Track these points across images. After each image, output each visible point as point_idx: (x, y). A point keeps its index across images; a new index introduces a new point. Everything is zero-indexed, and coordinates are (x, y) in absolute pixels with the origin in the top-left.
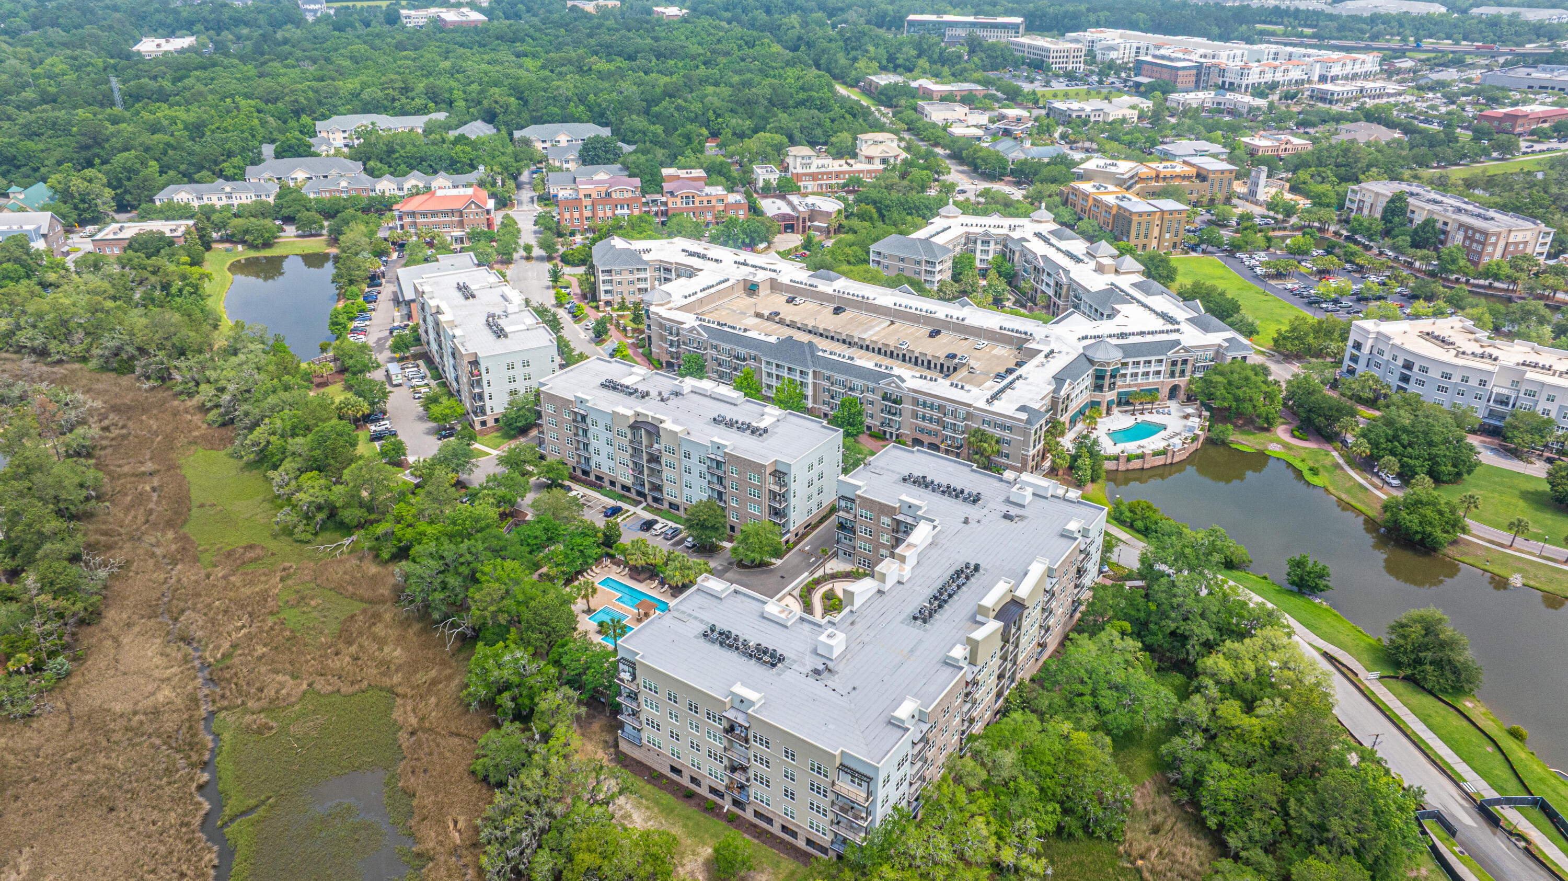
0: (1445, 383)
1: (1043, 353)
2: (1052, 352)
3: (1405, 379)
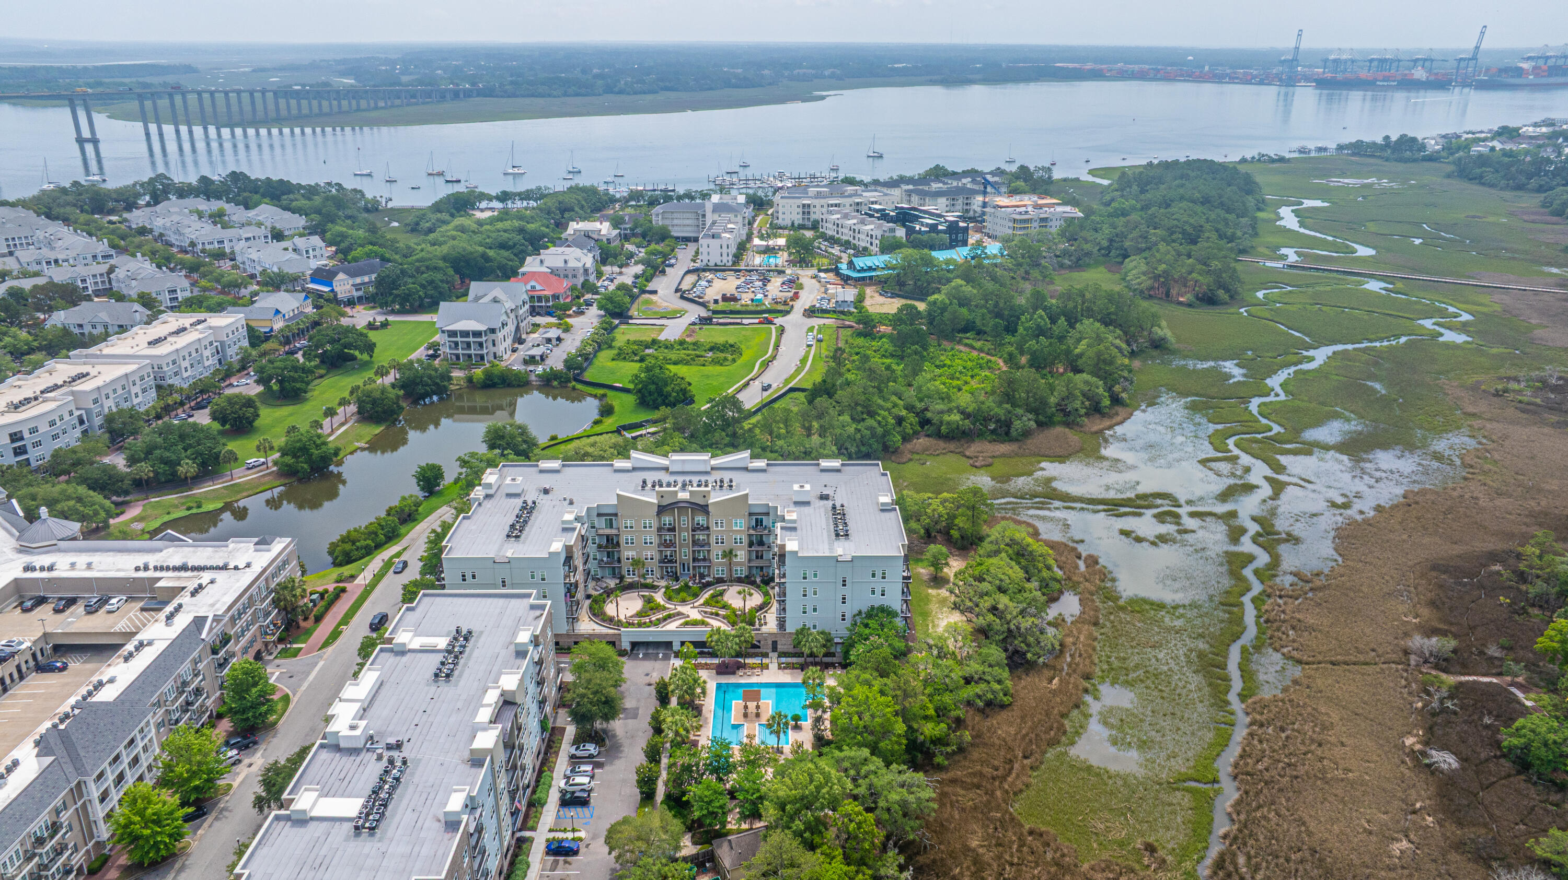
0: (55, 430)
1: (29, 575)
2: (27, 568)
3: (19, 451)
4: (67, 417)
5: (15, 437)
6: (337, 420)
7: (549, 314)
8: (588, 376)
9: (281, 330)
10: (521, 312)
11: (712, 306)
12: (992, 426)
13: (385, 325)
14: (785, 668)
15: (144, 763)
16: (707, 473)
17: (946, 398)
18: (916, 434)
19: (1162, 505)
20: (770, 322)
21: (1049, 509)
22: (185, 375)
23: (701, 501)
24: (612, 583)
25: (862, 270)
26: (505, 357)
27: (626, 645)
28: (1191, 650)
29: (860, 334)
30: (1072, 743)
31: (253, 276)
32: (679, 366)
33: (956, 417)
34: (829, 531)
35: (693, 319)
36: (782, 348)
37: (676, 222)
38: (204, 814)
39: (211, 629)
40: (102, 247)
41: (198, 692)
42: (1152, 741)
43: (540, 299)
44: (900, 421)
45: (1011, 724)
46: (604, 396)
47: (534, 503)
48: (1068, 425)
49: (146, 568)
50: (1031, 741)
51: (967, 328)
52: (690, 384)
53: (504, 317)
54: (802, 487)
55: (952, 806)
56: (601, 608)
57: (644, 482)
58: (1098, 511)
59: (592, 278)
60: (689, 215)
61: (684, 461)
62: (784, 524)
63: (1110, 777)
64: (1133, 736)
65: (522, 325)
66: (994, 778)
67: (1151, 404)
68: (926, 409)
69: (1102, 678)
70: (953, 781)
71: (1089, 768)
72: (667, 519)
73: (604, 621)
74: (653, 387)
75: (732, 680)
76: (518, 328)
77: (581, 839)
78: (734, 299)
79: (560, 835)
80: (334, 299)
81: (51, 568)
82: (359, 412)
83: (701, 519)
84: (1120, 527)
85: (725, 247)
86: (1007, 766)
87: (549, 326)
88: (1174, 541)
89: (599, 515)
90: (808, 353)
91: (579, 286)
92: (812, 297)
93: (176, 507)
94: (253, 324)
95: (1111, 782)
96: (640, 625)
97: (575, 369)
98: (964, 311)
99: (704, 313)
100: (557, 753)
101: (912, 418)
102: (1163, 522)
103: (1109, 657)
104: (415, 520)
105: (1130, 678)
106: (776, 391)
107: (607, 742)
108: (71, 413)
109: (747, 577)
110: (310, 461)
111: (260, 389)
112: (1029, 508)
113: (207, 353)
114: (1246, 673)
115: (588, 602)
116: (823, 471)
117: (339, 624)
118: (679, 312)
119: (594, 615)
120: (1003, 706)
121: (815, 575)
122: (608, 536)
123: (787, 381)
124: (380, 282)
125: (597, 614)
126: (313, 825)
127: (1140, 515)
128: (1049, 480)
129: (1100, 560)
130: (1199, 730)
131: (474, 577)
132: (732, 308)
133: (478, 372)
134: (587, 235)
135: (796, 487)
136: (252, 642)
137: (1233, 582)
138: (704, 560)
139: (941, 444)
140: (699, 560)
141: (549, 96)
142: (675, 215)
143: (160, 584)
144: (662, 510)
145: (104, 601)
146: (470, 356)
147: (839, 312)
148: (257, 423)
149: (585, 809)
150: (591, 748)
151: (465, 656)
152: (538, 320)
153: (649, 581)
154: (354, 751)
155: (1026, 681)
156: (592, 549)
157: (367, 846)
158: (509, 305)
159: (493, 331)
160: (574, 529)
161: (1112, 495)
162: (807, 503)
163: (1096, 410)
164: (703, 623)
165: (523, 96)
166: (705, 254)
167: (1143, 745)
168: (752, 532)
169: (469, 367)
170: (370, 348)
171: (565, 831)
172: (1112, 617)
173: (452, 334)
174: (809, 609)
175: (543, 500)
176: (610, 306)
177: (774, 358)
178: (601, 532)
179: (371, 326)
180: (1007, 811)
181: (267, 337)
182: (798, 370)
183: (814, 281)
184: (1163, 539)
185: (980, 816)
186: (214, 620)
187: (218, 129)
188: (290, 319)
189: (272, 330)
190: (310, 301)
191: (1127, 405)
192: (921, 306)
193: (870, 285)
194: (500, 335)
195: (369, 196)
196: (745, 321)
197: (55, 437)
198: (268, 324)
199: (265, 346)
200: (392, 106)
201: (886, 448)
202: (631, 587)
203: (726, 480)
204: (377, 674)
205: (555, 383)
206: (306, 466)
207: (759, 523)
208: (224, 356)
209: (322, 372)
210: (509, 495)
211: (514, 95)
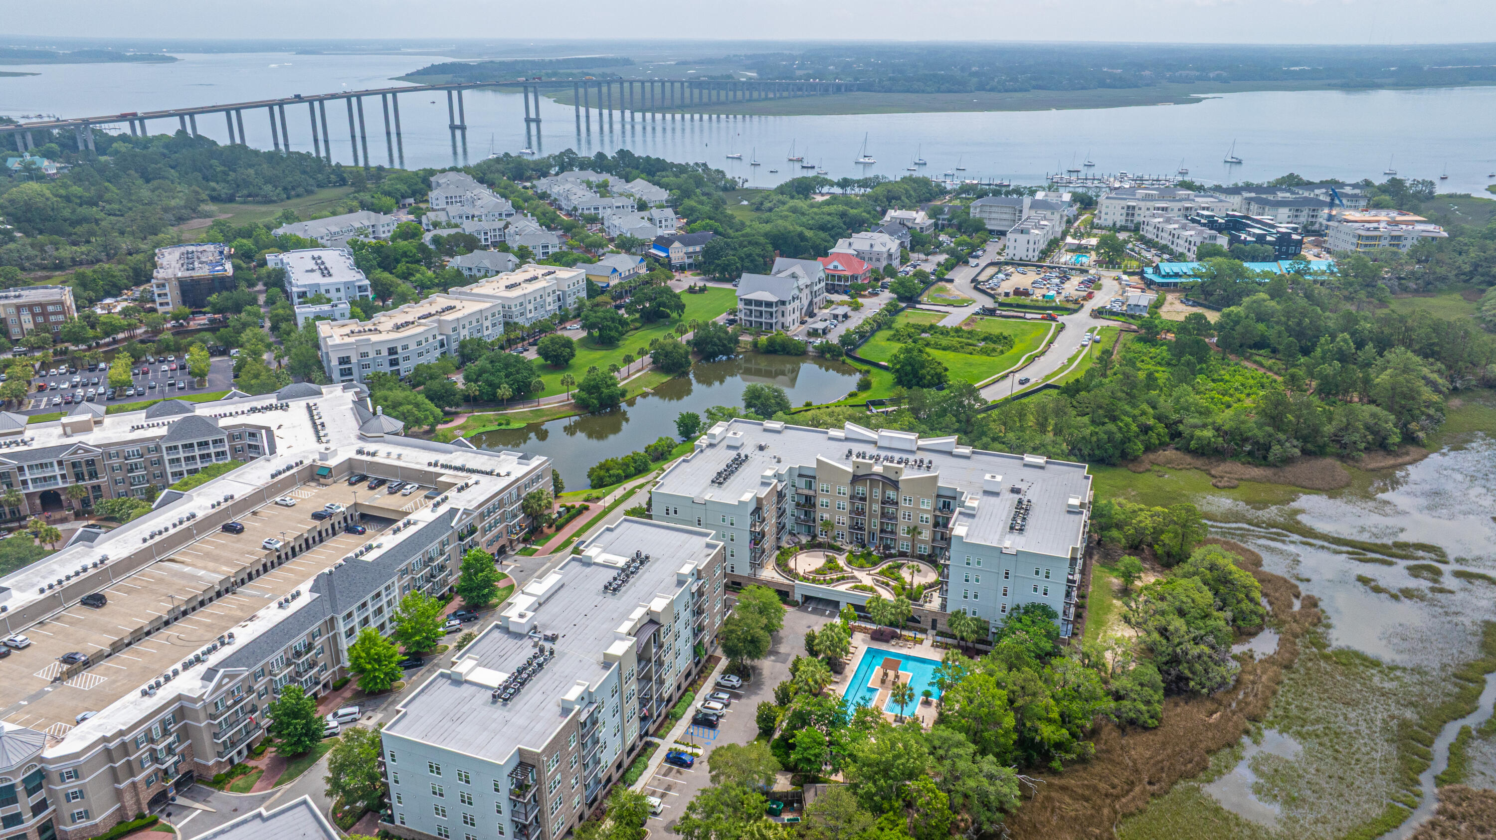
0: (421, 349)
1: (359, 457)
2: (360, 452)
3: (394, 362)
4: (431, 340)
5: (392, 351)
6: (634, 366)
7: (846, 293)
8: (860, 353)
9: (615, 286)
10: (816, 288)
11: (1001, 299)
12: (1248, 448)
13: (703, 290)
14: (937, 646)
15: (386, 615)
16: (912, 452)
17: (1207, 412)
18: (1163, 445)
19: (1423, 558)
20: (1054, 319)
21: (1283, 542)
22: (529, 316)
23: (892, 477)
24: (804, 540)
25: (1168, 275)
26: (792, 328)
27: (798, 597)
28: (1392, 717)
29: (1140, 339)
30: (1209, 782)
31: (612, 240)
32: (947, 352)
33: (1208, 433)
34: (1006, 523)
35: (977, 309)
36: (1055, 345)
37: (993, 216)
38: (421, 665)
39: (460, 520)
40: (507, 206)
41: (442, 568)
42: (1304, 800)
43: (839, 278)
44: (1146, 429)
45: (1148, 747)
46: (868, 372)
47: (746, 457)
48: (1342, 458)
49: (436, 465)
50: (1162, 769)
51: (1261, 344)
52: (946, 370)
53: (796, 292)
54: (993, 477)
55: (1053, 811)
56: (786, 560)
57: (850, 452)
58: (1341, 552)
59: (896, 263)
60: (1007, 210)
61: (892, 437)
62: (962, 510)
63: (1238, 825)
64: (1281, 789)
65: (815, 300)
66: (1106, 795)
67: (1457, 448)
68: (1181, 422)
69: (1272, 723)
70: (1064, 789)
71: (1217, 810)
72: (860, 489)
73: (784, 571)
74: (909, 368)
75: (883, 647)
76: (811, 303)
77: (697, 756)
78: (1026, 293)
79: (682, 748)
80: (668, 265)
81: (374, 454)
82: (654, 362)
83: (891, 494)
84: (1359, 573)
85: (1032, 242)
86: (1126, 787)
87: (842, 304)
88: (1422, 598)
89: (800, 476)
90: (1080, 352)
91: (881, 270)
92: (1107, 298)
93: (491, 421)
94: (593, 279)
95: (1237, 829)
96: (814, 581)
97: (849, 344)
98: (1261, 327)
99: (989, 303)
100: (706, 678)
101: (1161, 428)
102: (1416, 576)
103: (1289, 704)
104: (666, 459)
105: (1304, 730)
106: (1032, 385)
107: (752, 678)
108: (434, 337)
109: (929, 556)
110: (600, 398)
111: (584, 334)
112: (1260, 537)
113: (549, 299)
114: (1457, 754)
115: (778, 552)
116: (1025, 465)
117: (574, 536)
118: (964, 301)
119: (778, 565)
120: (1145, 728)
121: (979, 563)
122: (806, 496)
123: (1048, 377)
124: (706, 253)
125: (782, 566)
126: (466, 686)
127: (1390, 564)
128: (1297, 512)
129: (1320, 604)
130: (1366, 802)
131: (676, 512)
132: (1020, 302)
133: (763, 339)
134: (902, 223)
135: (988, 477)
136: (498, 537)
137: (1482, 655)
138: (892, 532)
139: (1188, 459)
140: (886, 532)
141: (923, 92)
142: (993, 209)
143: (441, 479)
144: (856, 479)
145: (401, 486)
146: (761, 323)
147: (1129, 315)
148: (571, 362)
149: (712, 732)
150: (735, 680)
151: (636, 576)
152: (835, 297)
153: (839, 544)
154: (519, 636)
155: (1183, 709)
156: (789, 505)
157: (498, 712)
158: (803, 281)
159: (783, 303)
160: (769, 484)
161: (1365, 538)
162: (996, 494)
163: (1381, 445)
164: (872, 590)
165: (899, 92)
166: (1011, 247)
167: (1291, 801)
168: (938, 513)
169: (758, 334)
170: (681, 307)
171: (687, 745)
172: (1310, 664)
173: (748, 302)
174: (971, 595)
175: (757, 458)
176: (901, 290)
177: (1043, 353)
178: (800, 491)
179: (691, 290)
180: (1107, 830)
181: (603, 291)
182: (1062, 369)
183: (1116, 282)
184: (1408, 593)
185: (1077, 827)
186: (464, 513)
187: (632, 113)
188: (626, 277)
189: (608, 285)
190: (645, 263)
191: (1424, 446)
192: (1213, 317)
193: (1173, 291)
194: (789, 307)
195: (729, 176)
196: (1028, 316)
197: (420, 354)
198: (606, 280)
199: (600, 299)
200: (781, 98)
201: (1124, 455)
202: (820, 546)
203: (926, 462)
204: (559, 577)
205: (828, 356)
206: (595, 402)
207: (946, 505)
208: (564, 303)
209: (638, 325)
210: (729, 447)
211: (890, 91)
